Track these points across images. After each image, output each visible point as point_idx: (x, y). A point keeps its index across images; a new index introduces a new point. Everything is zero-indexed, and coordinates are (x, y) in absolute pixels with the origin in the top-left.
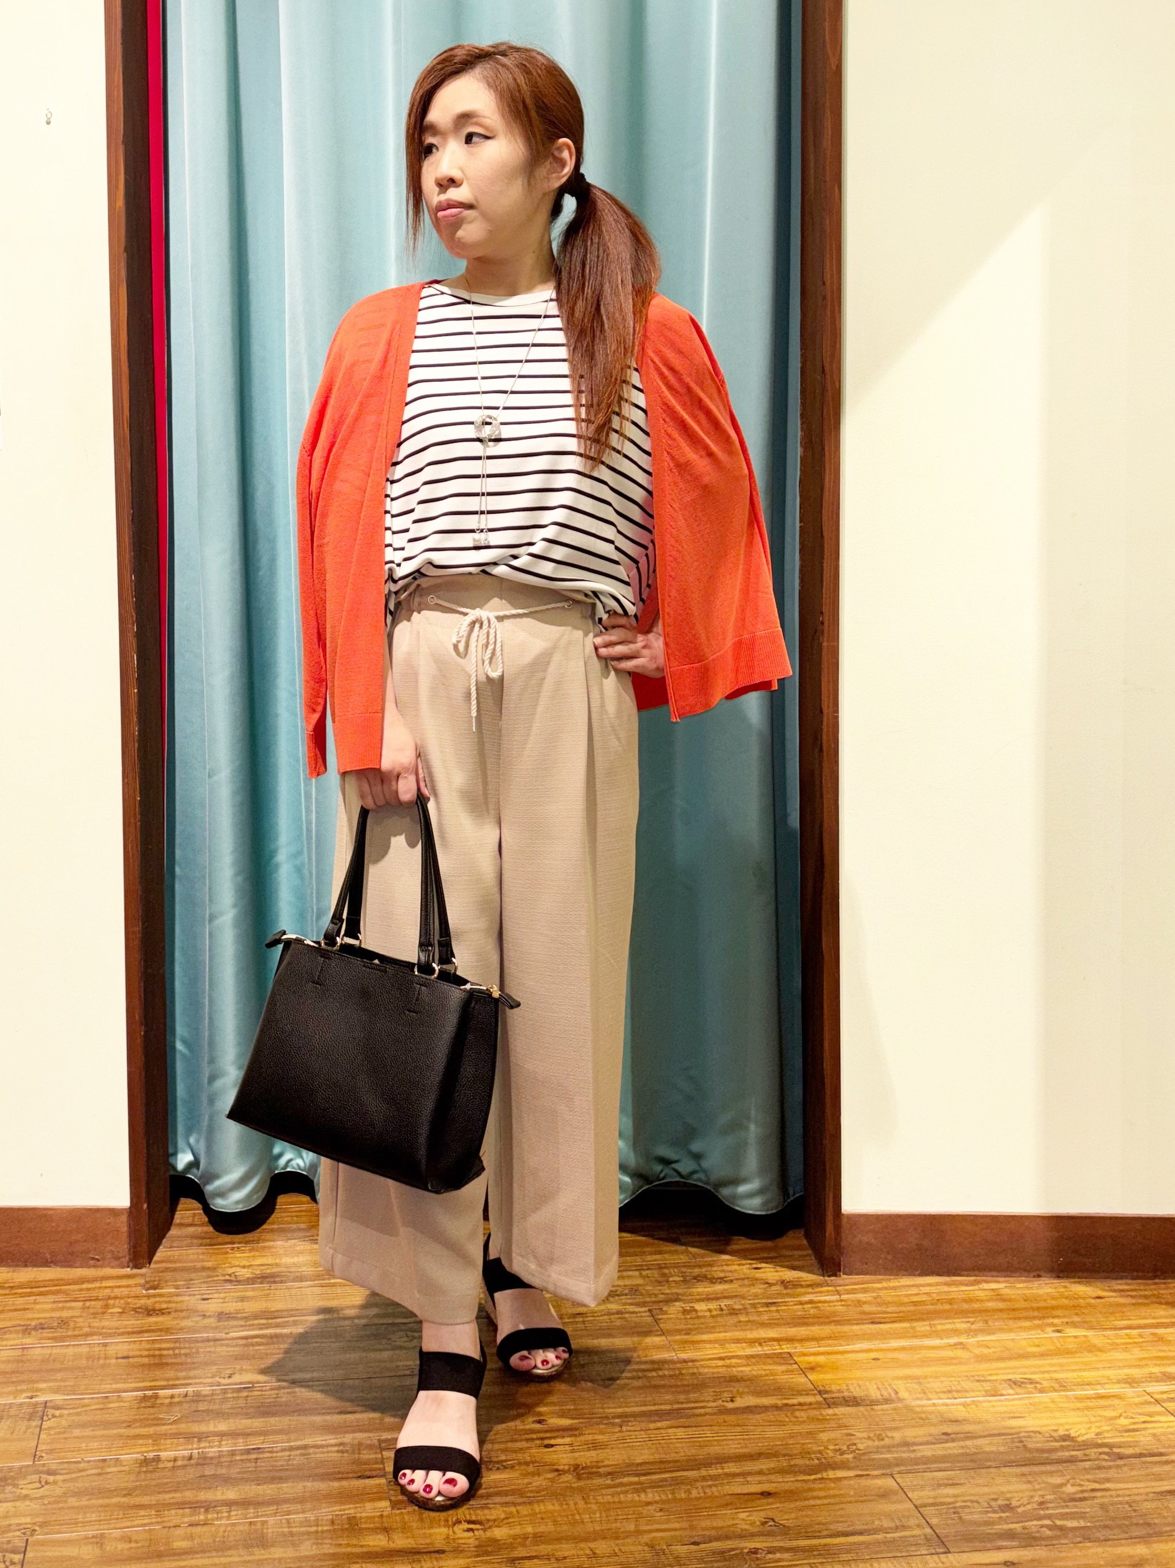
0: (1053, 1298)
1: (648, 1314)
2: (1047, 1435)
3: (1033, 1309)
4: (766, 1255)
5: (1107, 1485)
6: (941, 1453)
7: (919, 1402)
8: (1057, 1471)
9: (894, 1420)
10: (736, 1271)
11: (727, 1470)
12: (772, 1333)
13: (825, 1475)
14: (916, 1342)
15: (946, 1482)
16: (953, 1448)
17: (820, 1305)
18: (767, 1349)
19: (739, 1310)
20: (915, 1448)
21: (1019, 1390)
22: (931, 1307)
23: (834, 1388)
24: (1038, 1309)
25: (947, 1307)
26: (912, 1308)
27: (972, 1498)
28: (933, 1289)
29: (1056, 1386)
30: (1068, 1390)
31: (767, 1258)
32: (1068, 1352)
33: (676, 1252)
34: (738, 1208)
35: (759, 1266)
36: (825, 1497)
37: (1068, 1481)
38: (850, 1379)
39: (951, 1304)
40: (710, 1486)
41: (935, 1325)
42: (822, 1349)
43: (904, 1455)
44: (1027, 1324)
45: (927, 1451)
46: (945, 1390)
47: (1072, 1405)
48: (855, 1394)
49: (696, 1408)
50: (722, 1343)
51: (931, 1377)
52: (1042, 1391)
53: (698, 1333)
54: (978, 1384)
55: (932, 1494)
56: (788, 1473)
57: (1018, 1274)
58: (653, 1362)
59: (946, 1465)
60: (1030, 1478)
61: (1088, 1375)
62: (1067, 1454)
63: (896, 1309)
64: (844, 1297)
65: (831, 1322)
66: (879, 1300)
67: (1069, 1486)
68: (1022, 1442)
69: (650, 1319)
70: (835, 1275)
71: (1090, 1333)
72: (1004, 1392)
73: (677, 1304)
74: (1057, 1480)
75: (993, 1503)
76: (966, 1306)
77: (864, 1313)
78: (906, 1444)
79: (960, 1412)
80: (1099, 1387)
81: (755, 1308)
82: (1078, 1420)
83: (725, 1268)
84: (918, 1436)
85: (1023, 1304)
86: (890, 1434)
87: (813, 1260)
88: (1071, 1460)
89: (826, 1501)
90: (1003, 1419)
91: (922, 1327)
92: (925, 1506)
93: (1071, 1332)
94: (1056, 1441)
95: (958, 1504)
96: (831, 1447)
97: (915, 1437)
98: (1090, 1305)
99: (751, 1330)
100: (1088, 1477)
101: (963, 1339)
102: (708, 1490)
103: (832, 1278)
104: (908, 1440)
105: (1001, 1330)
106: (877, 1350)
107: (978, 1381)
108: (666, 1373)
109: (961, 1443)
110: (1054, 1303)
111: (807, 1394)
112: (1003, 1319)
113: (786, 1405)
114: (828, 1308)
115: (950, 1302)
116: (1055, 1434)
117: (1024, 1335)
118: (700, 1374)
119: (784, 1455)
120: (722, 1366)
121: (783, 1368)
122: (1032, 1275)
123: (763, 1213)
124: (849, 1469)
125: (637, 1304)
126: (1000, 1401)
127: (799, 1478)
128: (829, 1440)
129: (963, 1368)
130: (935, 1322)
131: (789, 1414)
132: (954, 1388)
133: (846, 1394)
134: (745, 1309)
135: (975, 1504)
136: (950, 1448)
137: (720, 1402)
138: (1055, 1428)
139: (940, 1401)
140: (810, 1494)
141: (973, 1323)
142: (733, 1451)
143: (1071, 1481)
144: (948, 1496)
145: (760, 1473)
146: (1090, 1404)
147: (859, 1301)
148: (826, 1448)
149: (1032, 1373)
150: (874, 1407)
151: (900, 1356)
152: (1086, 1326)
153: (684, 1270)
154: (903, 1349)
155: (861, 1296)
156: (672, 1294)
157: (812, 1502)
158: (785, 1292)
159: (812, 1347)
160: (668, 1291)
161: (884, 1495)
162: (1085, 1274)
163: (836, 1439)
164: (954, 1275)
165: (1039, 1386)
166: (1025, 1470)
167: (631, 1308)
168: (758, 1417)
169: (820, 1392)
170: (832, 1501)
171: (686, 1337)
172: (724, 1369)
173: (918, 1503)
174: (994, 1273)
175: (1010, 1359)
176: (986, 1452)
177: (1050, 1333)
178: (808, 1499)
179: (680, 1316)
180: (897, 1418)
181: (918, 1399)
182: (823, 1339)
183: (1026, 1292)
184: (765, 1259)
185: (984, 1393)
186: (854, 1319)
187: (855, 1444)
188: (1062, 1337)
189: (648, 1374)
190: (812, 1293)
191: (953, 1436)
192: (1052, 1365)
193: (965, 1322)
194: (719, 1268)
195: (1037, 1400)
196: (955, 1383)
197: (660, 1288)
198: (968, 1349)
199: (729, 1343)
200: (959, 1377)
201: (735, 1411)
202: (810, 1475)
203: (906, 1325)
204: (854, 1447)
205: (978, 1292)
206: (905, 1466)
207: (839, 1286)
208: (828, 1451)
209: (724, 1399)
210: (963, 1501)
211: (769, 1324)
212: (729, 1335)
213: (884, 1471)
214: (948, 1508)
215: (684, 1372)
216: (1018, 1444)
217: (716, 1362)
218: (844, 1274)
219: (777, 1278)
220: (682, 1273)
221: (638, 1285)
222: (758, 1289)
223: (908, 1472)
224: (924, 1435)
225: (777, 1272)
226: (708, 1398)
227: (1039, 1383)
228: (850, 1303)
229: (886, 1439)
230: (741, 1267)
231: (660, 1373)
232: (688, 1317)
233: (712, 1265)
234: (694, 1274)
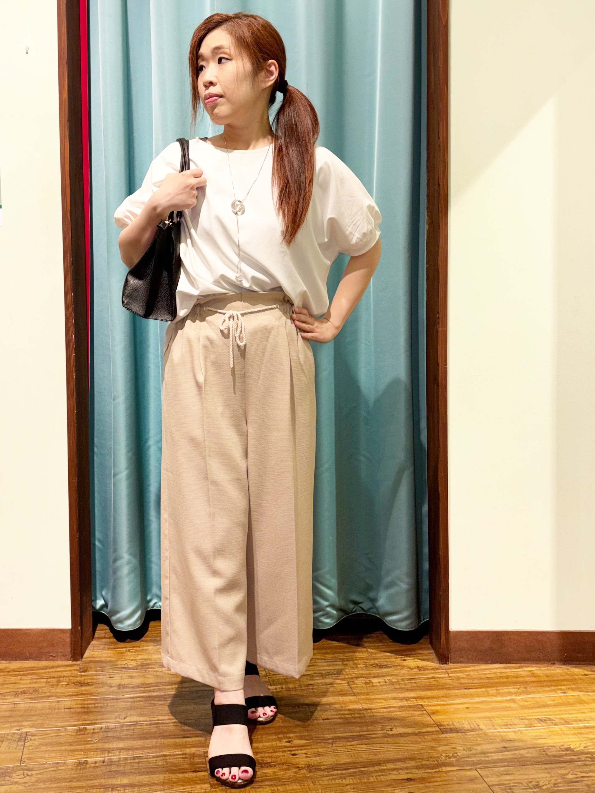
0: (561, 676)
1: (346, 684)
2: (558, 748)
3: (550, 681)
4: (409, 653)
5: (590, 774)
6: (501, 757)
7: (490, 731)
8: (563, 767)
10: (393, 661)
11: (388, 767)
12: (412, 695)
13: (440, 769)
14: (489, 699)
15: (504, 773)
16: (508, 755)
17: (438, 679)
18: (410, 703)
19: (395, 682)
20: (489, 755)
21: (543, 724)
22: (497, 680)
23: (445, 723)
24: (554, 681)
25: (505, 680)
26: (487, 681)
27: (519, 781)
28: (498, 671)
29: (563, 722)
30: (569, 724)
31: (410, 655)
32: (569, 704)
33: (362, 652)
34: (394, 627)
35: (406, 659)
36: (441, 781)
37: (569, 772)
38: (454, 719)
39: (507, 679)
40: (380, 776)
41: (498, 690)
42: (439, 703)
43: (483, 759)
44: (548, 689)
45: (495, 757)
46: (503, 724)
47: (572, 732)
48: (457, 726)
49: (372, 734)
50: (385, 699)
51: (497, 717)
52: (556, 724)
53: (373, 695)
54: (521, 721)
55: (498, 779)
56: (420, 768)
57: (543, 663)
58: (349, 710)
59: (506, 764)
60: (549, 770)
61: (580, 716)
62: (569, 757)
63: (479, 682)
64: (451, 675)
65: (443, 689)
66: (469, 677)
67: (570, 775)
68: (544, 751)
69: (347, 688)
70: (446, 663)
71: (581, 694)
72: (535, 725)
73: (362, 679)
74: (563, 772)
75: (530, 784)
76: (515, 680)
77: (461, 683)
78: (484, 753)
79: (512, 736)
80: (585, 722)
81: (404, 681)
82: (575, 740)
83: (388, 660)
84: (491, 749)
85: (546, 679)
86: (475, 748)
87: (434, 656)
88: (571, 761)
89: (441, 783)
90: (535, 739)
91: (492, 691)
92: (493, 785)
93: (571, 693)
94: (563, 751)
95: (511, 785)
96: (444, 755)
97: (488, 749)
98: (581, 679)
99: (401, 692)
100: (580, 770)
101: (513, 697)
102: (378, 778)
103: (445, 665)
104: (485, 751)
105: (534, 692)
106: (468, 703)
107: (522, 719)
108: (356, 716)
109: (512, 752)
110: (562, 678)
111: (431, 727)
112: (535, 687)
113: (420, 732)
114: (442, 681)
115: (507, 678)
116: (562, 747)
117: (546, 695)
118: (374, 716)
119: (419, 759)
120: (386, 712)
121: (419, 713)
122: (550, 663)
123: (408, 630)
124: (453, 766)
125: (342, 680)
126: (535, 730)
127: (426, 771)
128: (443, 751)
129: (514, 712)
130: (501, 688)
131: (421, 737)
132: (509, 723)
133: (452, 727)
134: (398, 682)
135: (520, 784)
136: (507, 755)
137: (385, 731)
138: (563, 744)
139: (502, 730)
140: (433, 780)
141: (519, 689)
142: (393, 757)
143: (571, 772)
144: (506, 780)
145: (406, 768)
146: (581, 731)
147: (458, 677)
148: (441, 755)
149: (550, 715)
150: (467, 733)
151: (481, 706)
152: (579, 690)
153: (365, 661)
154: (482, 702)
155: (459, 675)
156: (360, 674)
157: (434, 784)
158: (420, 672)
159: (434, 702)
160: (356, 672)
161: (472, 780)
162: (579, 663)
163: (446, 751)
164: (509, 663)
165: (554, 722)
166: (546, 766)
167: (338, 681)
168: (405, 739)
169: (438, 725)
170: (444, 783)
171: (368, 696)
172: (387, 714)
173: (490, 784)
174: (531, 662)
175: (539, 707)
176: (527, 757)
177: (559, 694)
178: (430, 782)
179: (364, 685)
180: (478, 739)
181: (490, 729)
182: (439, 697)
183: (547, 672)
184: (408, 655)
185: (525, 726)
186: (456, 687)
187: (456, 753)
188: (566, 696)
189: (347, 716)
190: (433, 673)
191: (508, 748)
192: (561, 711)
193: (514, 688)
194: (385, 660)
195: (553, 729)
196: (509, 720)
197: (353, 671)
198: (516, 702)
199: (390, 700)
200: (511, 717)
201: (393, 736)
202: (433, 769)
203: (483, 690)
204: (456, 755)
205: (521, 672)
206: (483, 764)
207: (448, 669)
208: (442, 757)
209: (387, 729)
210: (514, 783)
211: (411, 689)
212: (390, 695)
213: (472, 767)
214: (506, 787)
215: (365, 715)
216: (542, 753)
217: (383, 709)
218: (450, 663)
219: (415, 665)
220: (365, 662)
221: (341, 669)
222: (405, 671)
223: (485, 768)
224: (493, 748)
225: (415, 662)
226: (379, 729)
227: (554, 720)
228: (454, 678)
229: (473, 750)
230: (396, 659)
231: (353, 716)
232: (368, 686)
233: (380, 659)
234: (371, 663)
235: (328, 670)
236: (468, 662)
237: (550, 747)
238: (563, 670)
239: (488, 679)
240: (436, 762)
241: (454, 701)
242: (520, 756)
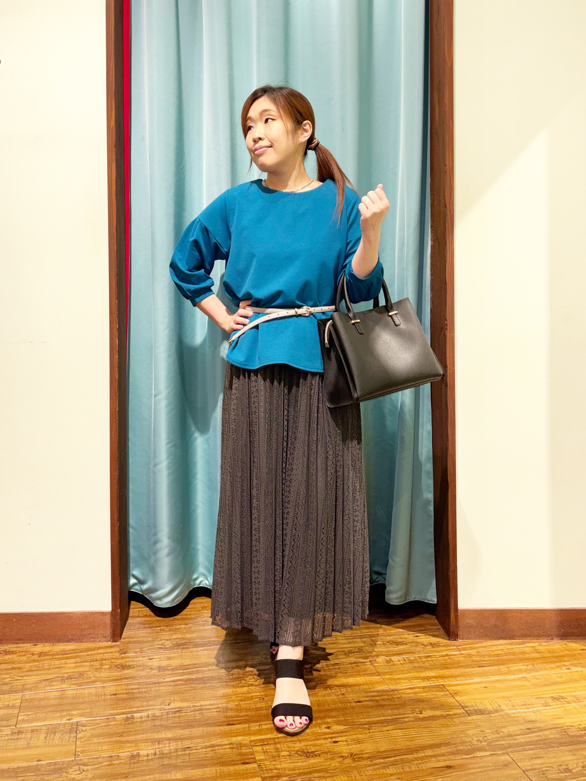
0: (562, 651)
1: (369, 663)
2: (577, 727)
3: (553, 657)
4: (420, 629)
6: (527, 740)
7: (512, 711)
9: (502, 722)
10: (407, 638)
11: (427, 754)
12: (432, 674)
13: (475, 755)
14: (502, 677)
15: (534, 756)
16: (533, 737)
17: (452, 657)
18: (432, 683)
19: (414, 660)
20: (516, 737)
21: (558, 703)
22: (505, 657)
23: (469, 704)
24: (556, 657)
25: (512, 657)
26: (496, 658)
27: (549, 765)
28: (504, 647)
29: (574, 699)
30: (581, 702)
31: (421, 631)
32: (576, 680)
33: (377, 628)
35: (418, 635)
36: (479, 768)
38: (475, 699)
39: (514, 655)
40: (420, 764)
41: (509, 667)
42: (458, 682)
43: (511, 742)
44: (553, 665)
45: (522, 739)
46: (523, 704)
48: (480, 708)
49: (405, 718)
50: (409, 679)
51: (514, 697)
52: (569, 703)
53: (395, 675)
54: (537, 700)
55: (529, 763)
56: (456, 754)
57: (542, 638)
58: (378, 691)
59: (533, 746)
60: (574, 752)
63: (489, 659)
64: (462, 652)
65: (458, 667)
66: (479, 654)
68: (565, 732)
69: (371, 667)
70: (456, 640)
72: (551, 704)
73: (383, 657)
75: (561, 768)
76: (521, 656)
77: (473, 661)
78: (510, 735)
79: (532, 716)
81: (421, 659)
83: (402, 636)
84: (517, 731)
85: (548, 655)
86: (502, 731)
87: (442, 632)
89: (479, 770)
90: (554, 719)
91: (503, 668)
92: (527, 770)
93: (574, 669)
94: (582, 730)
95: (543, 769)
96: (475, 739)
97: (514, 731)
98: (580, 654)
99: (421, 671)
101: (524, 675)
102: (419, 766)
104: (511, 733)
105: (541, 669)
106: (485, 682)
107: (537, 698)
108: (386, 697)
109: (537, 734)
110: (563, 653)
111: (457, 709)
112: (541, 663)
113: (448, 715)
114: (456, 659)
116: (580, 727)
117: (553, 672)
118: (401, 697)
119: (453, 744)
120: (412, 693)
121: (442, 693)
122: (549, 638)
124: (486, 751)
125: (363, 658)
126: (551, 709)
127: (463, 757)
128: (473, 734)
129: (528, 691)
130: (511, 665)
131: (450, 720)
132: (527, 703)
133: (475, 708)
134: (416, 660)
135: (551, 768)
137: (415, 714)
138: (579, 723)
139: (522, 711)
140: (471, 766)
141: (527, 666)
144: (537, 764)
145: (443, 755)
147: (470, 655)
148: (473, 739)
149: (562, 693)
150: (491, 715)
151: (497, 685)
152: (581, 665)
153: (382, 637)
154: (498, 681)
155: (470, 651)
156: (379, 652)
157: (472, 771)
159: (454, 681)
160: (376, 650)
161: (507, 765)
162: (574, 638)
163: (476, 734)
164: (512, 639)
165: (567, 700)
166: (570, 748)
167: (361, 660)
168: (435, 722)
169: (462, 707)
170: (481, 770)
171: (391, 676)
172: (413, 695)
173: (524, 769)
174: (531, 638)
175: (550, 685)
176: (551, 739)
177: (565, 670)
178: (469, 769)
179: (385, 664)
180: (503, 720)
181: (511, 709)
182: (457, 676)
183: (548, 647)
184: (420, 631)
185: (541, 705)
186: (470, 665)
187: (486, 737)
188: (571, 672)
189: (377, 698)
190: (446, 650)
191: (532, 730)
192: (570, 688)
193: (522, 665)
194: (399, 637)
195: (568, 708)
196: (527, 700)
197: (373, 648)
198: (528, 681)
199: (412, 679)
200: (528, 696)
201: (424, 719)
202: (468, 755)
203: (496, 667)
204: (486, 738)
205: (526, 648)
206: (513, 748)
207: (459, 646)
208: (474, 741)
209: (417, 712)
210: (546, 767)
211: (429, 668)
212: (411, 675)
213: (503, 752)
214: (539, 772)
215: (394, 696)
216: (564, 733)
217: (409, 690)
218: (460, 639)
219: (428, 642)
220: (381, 639)
221: (361, 647)
222: (420, 648)
223: (515, 751)
224: (518, 730)
225: (427, 638)
226: (409, 712)
227: (567, 699)
228: (466, 655)
229: (501, 733)
230: (409, 636)
231: (383, 697)
232: (390, 665)
233: (394, 635)
234: (388, 640)
235: (349, 647)
236: (476, 638)
237: (569, 727)
238: (561, 645)
239: (497, 656)
240: (469, 747)
241: (472, 681)
242: (544, 738)
